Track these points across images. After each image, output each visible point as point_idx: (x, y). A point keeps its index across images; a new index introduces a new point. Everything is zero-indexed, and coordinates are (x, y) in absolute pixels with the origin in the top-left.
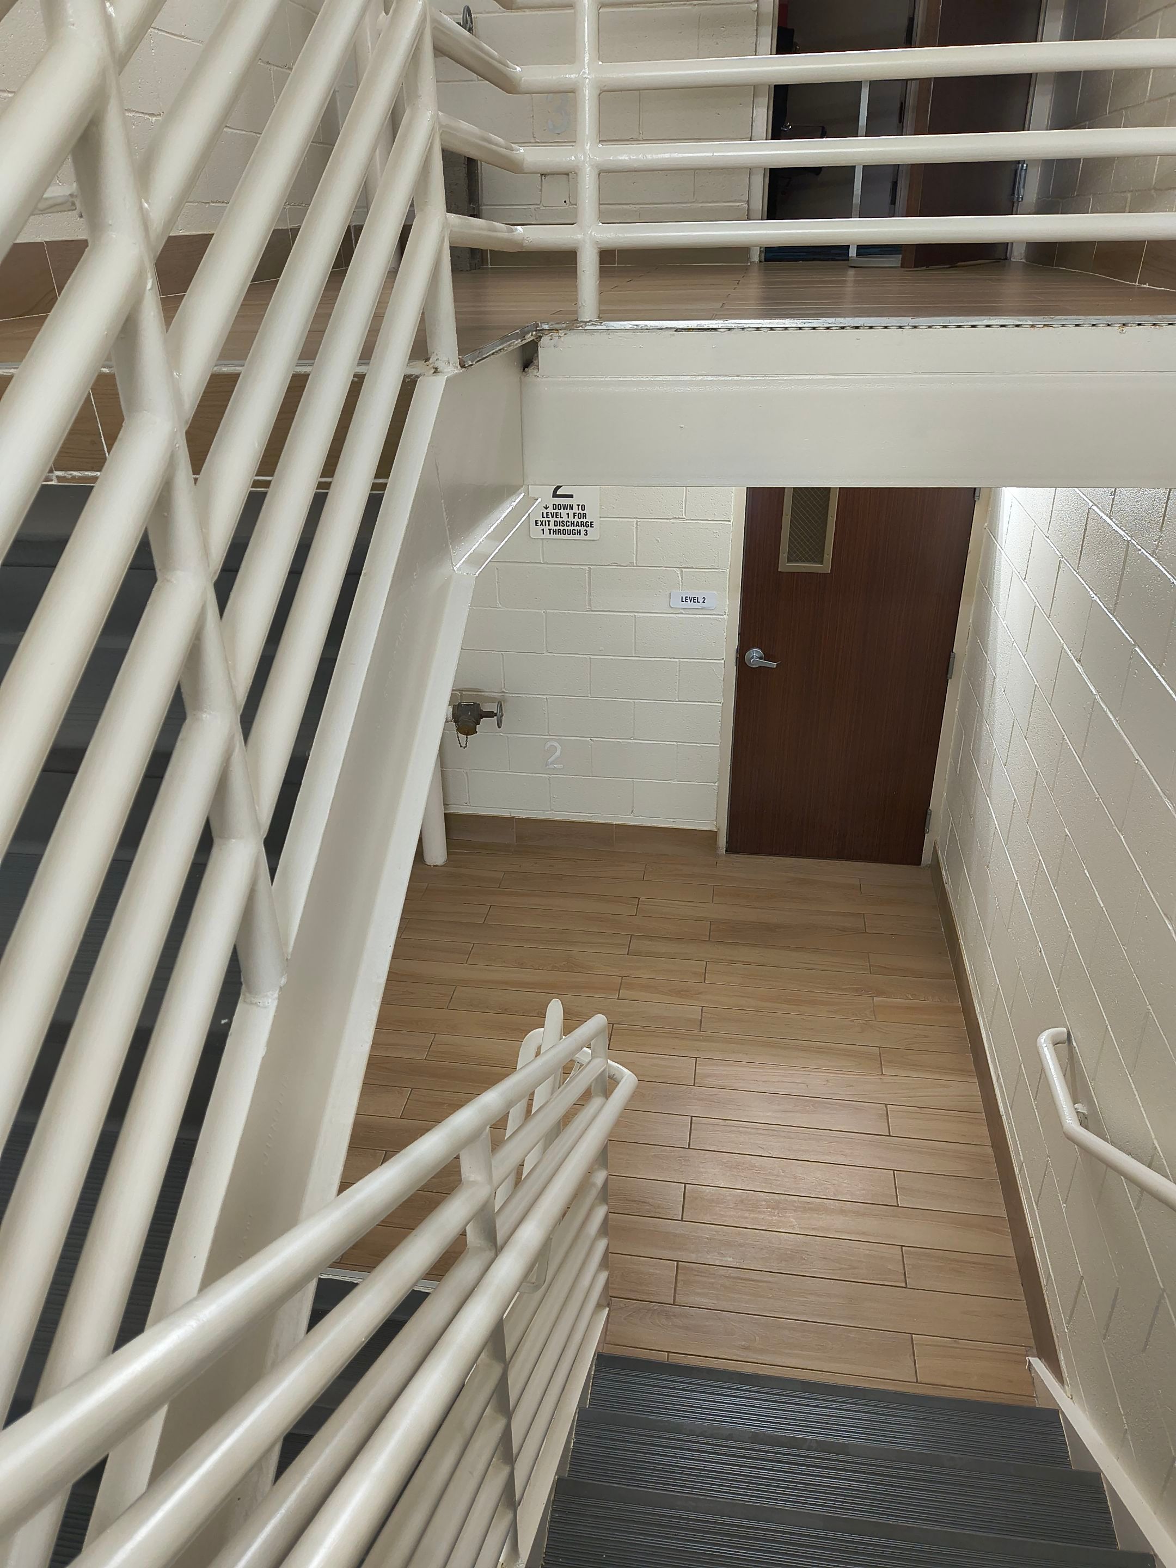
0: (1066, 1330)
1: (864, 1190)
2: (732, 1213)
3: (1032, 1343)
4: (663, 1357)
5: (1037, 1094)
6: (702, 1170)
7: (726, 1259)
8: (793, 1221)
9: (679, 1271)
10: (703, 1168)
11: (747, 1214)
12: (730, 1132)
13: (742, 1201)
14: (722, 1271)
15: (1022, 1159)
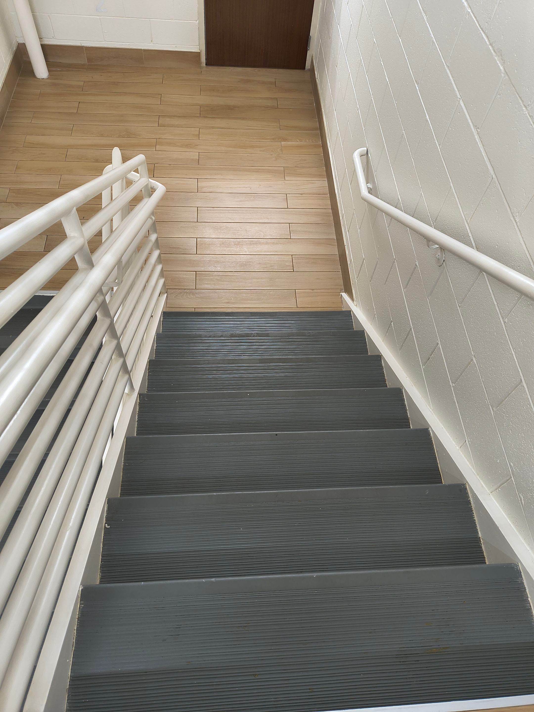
0: (356, 281)
1: (276, 233)
2: (219, 249)
3: (343, 287)
4: (193, 310)
5: (352, 181)
6: (205, 231)
7: (217, 268)
8: (246, 249)
9: (197, 275)
10: (204, 230)
11: (225, 249)
12: (216, 213)
13: (223, 243)
14: (216, 273)
15: (343, 213)
